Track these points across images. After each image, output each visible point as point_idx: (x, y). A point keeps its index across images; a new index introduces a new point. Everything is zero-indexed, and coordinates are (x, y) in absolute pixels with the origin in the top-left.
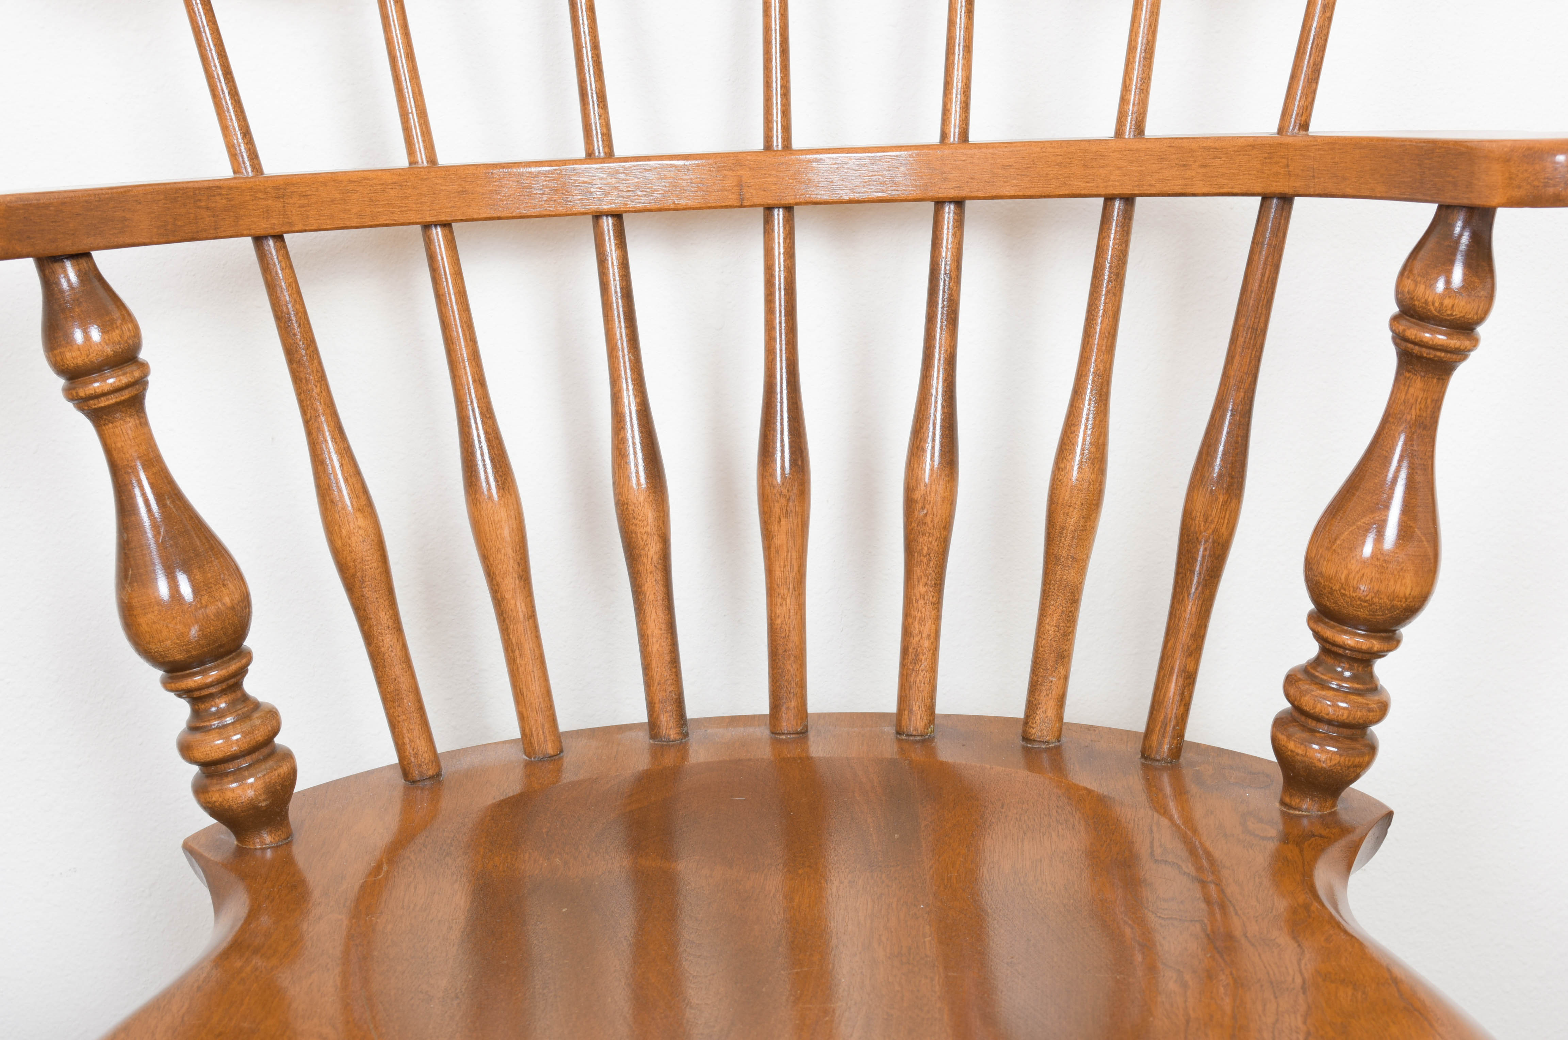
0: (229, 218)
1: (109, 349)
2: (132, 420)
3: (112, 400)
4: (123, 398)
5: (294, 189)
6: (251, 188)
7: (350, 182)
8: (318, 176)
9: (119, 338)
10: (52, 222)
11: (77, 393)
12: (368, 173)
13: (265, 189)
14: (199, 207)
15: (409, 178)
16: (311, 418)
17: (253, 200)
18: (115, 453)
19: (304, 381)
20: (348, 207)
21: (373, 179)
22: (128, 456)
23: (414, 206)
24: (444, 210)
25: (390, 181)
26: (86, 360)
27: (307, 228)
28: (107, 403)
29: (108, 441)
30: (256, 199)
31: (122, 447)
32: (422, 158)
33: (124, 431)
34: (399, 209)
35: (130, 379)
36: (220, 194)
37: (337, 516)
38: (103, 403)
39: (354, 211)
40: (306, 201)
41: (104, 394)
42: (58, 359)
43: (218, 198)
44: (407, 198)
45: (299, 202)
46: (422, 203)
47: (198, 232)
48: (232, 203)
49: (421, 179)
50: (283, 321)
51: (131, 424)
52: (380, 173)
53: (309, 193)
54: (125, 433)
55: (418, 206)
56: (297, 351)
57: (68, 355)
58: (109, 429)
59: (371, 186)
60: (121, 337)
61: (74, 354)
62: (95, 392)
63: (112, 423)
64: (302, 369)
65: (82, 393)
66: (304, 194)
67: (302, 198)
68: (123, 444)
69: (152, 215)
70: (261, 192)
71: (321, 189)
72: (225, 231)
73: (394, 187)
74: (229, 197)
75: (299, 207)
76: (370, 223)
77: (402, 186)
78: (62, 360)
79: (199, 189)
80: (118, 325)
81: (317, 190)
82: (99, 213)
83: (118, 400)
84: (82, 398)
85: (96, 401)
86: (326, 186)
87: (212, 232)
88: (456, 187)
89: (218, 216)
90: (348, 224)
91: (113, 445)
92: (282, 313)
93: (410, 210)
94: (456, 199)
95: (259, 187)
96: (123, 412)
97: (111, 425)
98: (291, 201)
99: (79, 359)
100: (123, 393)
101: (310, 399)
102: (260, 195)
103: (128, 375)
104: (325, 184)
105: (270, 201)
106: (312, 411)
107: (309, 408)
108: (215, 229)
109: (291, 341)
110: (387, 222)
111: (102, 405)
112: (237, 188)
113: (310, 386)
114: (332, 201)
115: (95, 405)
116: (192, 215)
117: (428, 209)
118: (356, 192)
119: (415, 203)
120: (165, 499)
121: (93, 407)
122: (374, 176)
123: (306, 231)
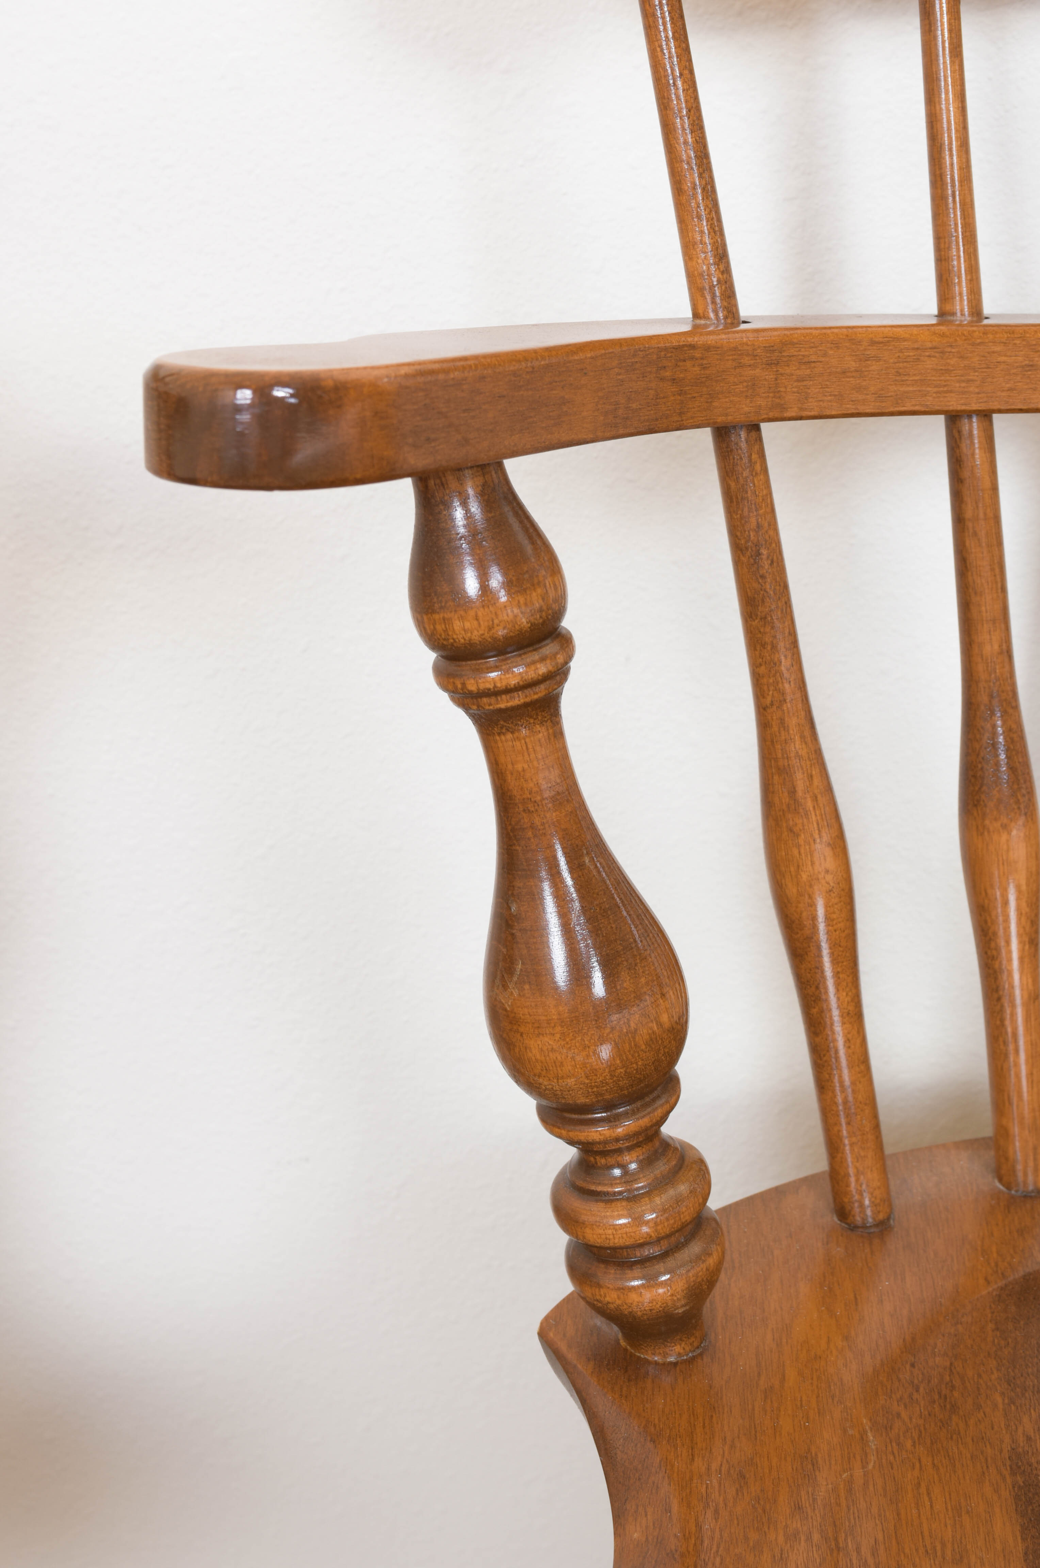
0: (701, 396)
1: (524, 620)
2: (543, 729)
3: (518, 700)
4: (536, 697)
5: (793, 351)
6: (735, 349)
7: (873, 343)
8: (828, 331)
9: (541, 601)
10: (465, 411)
11: (464, 684)
12: (899, 330)
13: (754, 350)
14: (662, 379)
15: (956, 340)
16: (772, 704)
17: (735, 368)
18: (511, 780)
19: (769, 648)
20: (864, 383)
21: (905, 340)
22: (531, 785)
23: (957, 385)
24: (999, 393)
25: (929, 345)
26: (487, 636)
27: (805, 414)
28: (509, 704)
29: (502, 759)
30: (741, 366)
31: (524, 770)
32: (962, 306)
33: (530, 746)
34: (936, 390)
35: (550, 668)
36: (692, 358)
37: (795, 852)
38: (504, 703)
39: (872, 389)
40: (808, 372)
41: (508, 691)
42: (440, 628)
43: (689, 364)
44: (947, 371)
45: (799, 372)
46: (968, 381)
47: (657, 420)
48: (708, 372)
49: (973, 344)
50: (748, 553)
51: (541, 735)
52: (915, 331)
53: (813, 358)
54: (531, 750)
55: (963, 385)
56: (763, 601)
57: (457, 625)
58: (507, 741)
59: (901, 351)
60: (543, 599)
61: (467, 625)
62: (495, 686)
63: (512, 733)
64: (768, 629)
65: (472, 686)
66: (806, 360)
67: (803, 367)
68: (526, 766)
69: (600, 394)
70: (748, 355)
71: (831, 352)
72: (692, 418)
73: (933, 354)
74: (705, 362)
75: (798, 381)
76: (892, 409)
77: (943, 352)
78: (446, 631)
79: (666, 349)
80: (541, 579)
81: (825, 355)
82: (530, 393)
83: (528, 700)
84: (471, 692)
85: (493, 700)
86: (838, 348)
87: (676, 419)
88: (1020, 359)
89: (686, 393)
90: (862, 409)
91: (510, 767)
92: (747, 541)
93: (951, 392)
94: (1019, 378)
95: (745, 347)
96: (531, 717)
97: (509, 736)
98: (788, 370)
99: (476, 633)
100: (537, 689)
101: (774, 676)
102: (746, 360)
103: (548, 661)
104: (836, 345)
105: (758, 370)
106: (776, 694)
107: (772, 688)
108: (681, 414)
109: (756, 585)
110: (917, 408)
111: (502, 706)
112: (717, 348)
113: (777, 656)
114: (844, 372)
115: (490, 705)
116: (652, 392)
117: (977, 390)
118: (878, 359)
119: (959, 381)
120: (582, 855)
121: (487, 707)
122: (907, 336)
123: (801, 418)
